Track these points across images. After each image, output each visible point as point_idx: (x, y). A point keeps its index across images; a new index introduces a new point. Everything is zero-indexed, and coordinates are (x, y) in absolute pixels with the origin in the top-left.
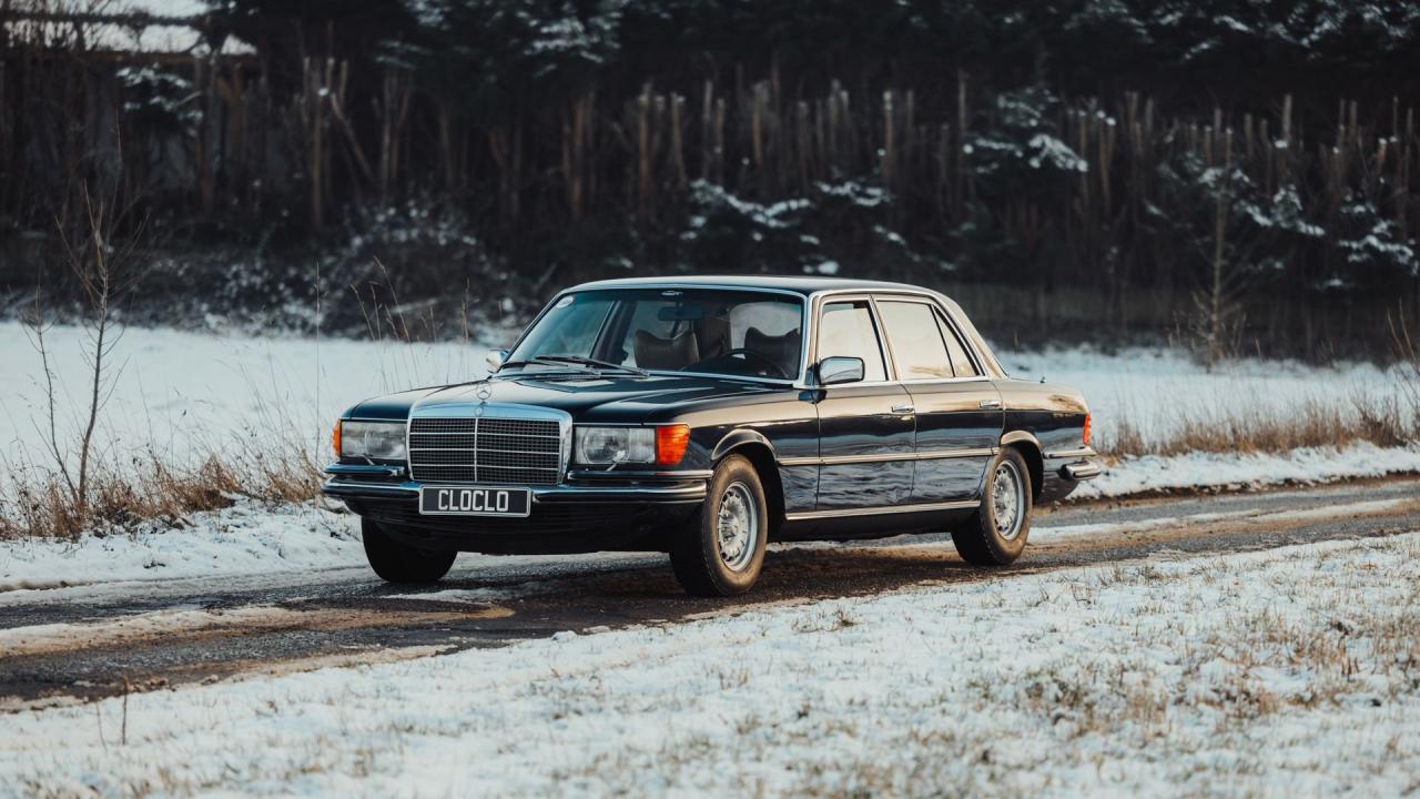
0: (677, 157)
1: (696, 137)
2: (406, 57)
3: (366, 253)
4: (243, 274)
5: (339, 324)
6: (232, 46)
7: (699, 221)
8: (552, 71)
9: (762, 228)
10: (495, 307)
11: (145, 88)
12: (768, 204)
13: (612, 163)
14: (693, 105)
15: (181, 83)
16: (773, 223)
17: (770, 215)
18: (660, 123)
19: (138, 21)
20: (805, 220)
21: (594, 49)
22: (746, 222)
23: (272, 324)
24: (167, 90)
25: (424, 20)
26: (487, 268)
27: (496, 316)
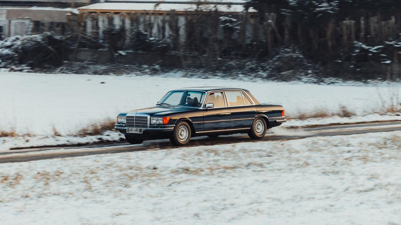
0: (353, 36)
1: (358, 30)
2: (288, 12)
3: (279, 59)
4: (250, 64)
5: (270, 77)
6: (251, 10)
7: (357, 51)
8: (321, 16)
9: (371, 52)
10: (307, 72)
11: (226, 21)
12: (373, 46)
13: (338, 37)
14: (358, 23)
15: (234, 20)
16: (375, 51)
17: (373, 49)
18: (348, 27)
19: (229, 4)
20: (383, 51)
21: (331, 10)
22: (367, 51)
23: (255, 77)
24: (231, 22)
25: (291, 4)
26: (305, 63)
27: (307, 74)
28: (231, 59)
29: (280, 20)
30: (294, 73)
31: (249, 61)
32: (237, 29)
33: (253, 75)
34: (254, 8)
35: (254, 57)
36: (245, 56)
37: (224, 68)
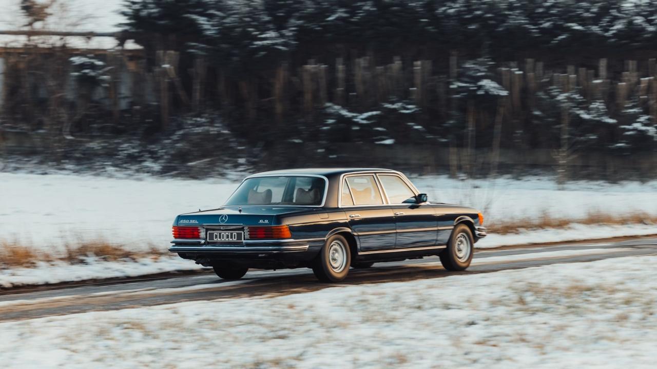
0: (323, 94)
1: (332, 82)
2: (202, 49)
3: (183, 138)
4: (128, 148)
5: (165, 172)
6: (130, 45)
7: (330, 121)
8: (264, 56)
9: (357, 124)
10: (236, 162)
11: (82, 66)
12: (361, 112)
13: (294, 96)
14: (332, 70)
15: (100, 63)
16: (365, 122)
17: (361, 118)
18: (314, 76)
19: (89, 35)
20: (378, 120)
21: (284, 44)
22: (349, 121)
23: (138, 171)
24: (93, 67)
25: (208, 33)
26: (232, 145)
27: (236, 165)
28: (93, 138)
29: (185, 64)
30: (212, 164)
31: (125, 142)
32: (103, 81)
33: (134, 167)
34: (137, 42)
35: (134, 134)
36: (117, 132)
37: (78, 155)
